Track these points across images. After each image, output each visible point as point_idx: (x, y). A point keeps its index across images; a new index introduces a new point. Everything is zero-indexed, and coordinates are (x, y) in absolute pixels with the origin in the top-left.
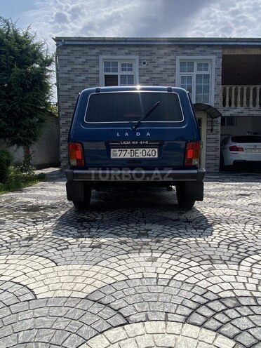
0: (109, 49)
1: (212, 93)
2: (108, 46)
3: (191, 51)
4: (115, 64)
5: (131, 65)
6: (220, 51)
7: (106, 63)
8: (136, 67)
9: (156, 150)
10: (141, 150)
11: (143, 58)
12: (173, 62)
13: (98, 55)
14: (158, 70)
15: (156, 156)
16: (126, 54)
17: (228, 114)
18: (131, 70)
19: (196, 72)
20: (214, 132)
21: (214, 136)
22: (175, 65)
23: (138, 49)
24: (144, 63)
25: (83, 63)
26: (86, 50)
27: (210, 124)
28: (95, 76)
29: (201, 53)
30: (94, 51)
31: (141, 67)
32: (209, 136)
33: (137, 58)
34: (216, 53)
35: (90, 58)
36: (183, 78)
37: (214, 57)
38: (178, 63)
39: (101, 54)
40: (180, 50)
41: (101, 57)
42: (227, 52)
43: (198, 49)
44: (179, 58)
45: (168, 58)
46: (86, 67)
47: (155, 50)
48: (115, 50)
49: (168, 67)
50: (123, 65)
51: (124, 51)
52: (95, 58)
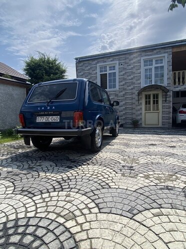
0: (102, 60)
1: (166, 77)
2: (102, 58)
3: (151, 53)
4: (105, 67)
5: (114, 67)
6: (171, 50)
7: (101, 68)
8: (117, 67)
9: (59, 117)
10: (51, 117)
11: (121, 61)
12: (139, 62)
13: (96, 64)
14: (130, 67)
15: (58, 121)
16: (111, 61)
17: (177, 89)
18: (114, 69)
19: (154, 65)
20: (167, 102)
21: (168, 104)
22: (140, 63)
23: (118, 57)
24: (122, 64)
25: (89, 70)
26: (90, 62)
27: (164, 97)
28: (95, 75)
29: (157, 53)
30: (94, 62)
31: (120, 67)
32: (164, 105)
33: (117, 62)
34: (167, 52)
35: (92, 66)
36: (146, 70)
37: (166, 55)
38: (142, 62)
39: (98, 63)
40: (143, 54)
41: (98, 65)
42: (175, 50)
43: (155, 51)
44: (142, 58)
45: (136, 59)
46: (91, 71)
47: (127, 56)
48: (105, 59)
49: (136, 65)
50: (110, 67)
51: (110, 60)
52: (95, 66)
